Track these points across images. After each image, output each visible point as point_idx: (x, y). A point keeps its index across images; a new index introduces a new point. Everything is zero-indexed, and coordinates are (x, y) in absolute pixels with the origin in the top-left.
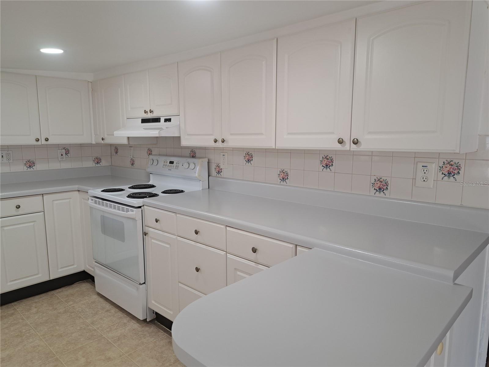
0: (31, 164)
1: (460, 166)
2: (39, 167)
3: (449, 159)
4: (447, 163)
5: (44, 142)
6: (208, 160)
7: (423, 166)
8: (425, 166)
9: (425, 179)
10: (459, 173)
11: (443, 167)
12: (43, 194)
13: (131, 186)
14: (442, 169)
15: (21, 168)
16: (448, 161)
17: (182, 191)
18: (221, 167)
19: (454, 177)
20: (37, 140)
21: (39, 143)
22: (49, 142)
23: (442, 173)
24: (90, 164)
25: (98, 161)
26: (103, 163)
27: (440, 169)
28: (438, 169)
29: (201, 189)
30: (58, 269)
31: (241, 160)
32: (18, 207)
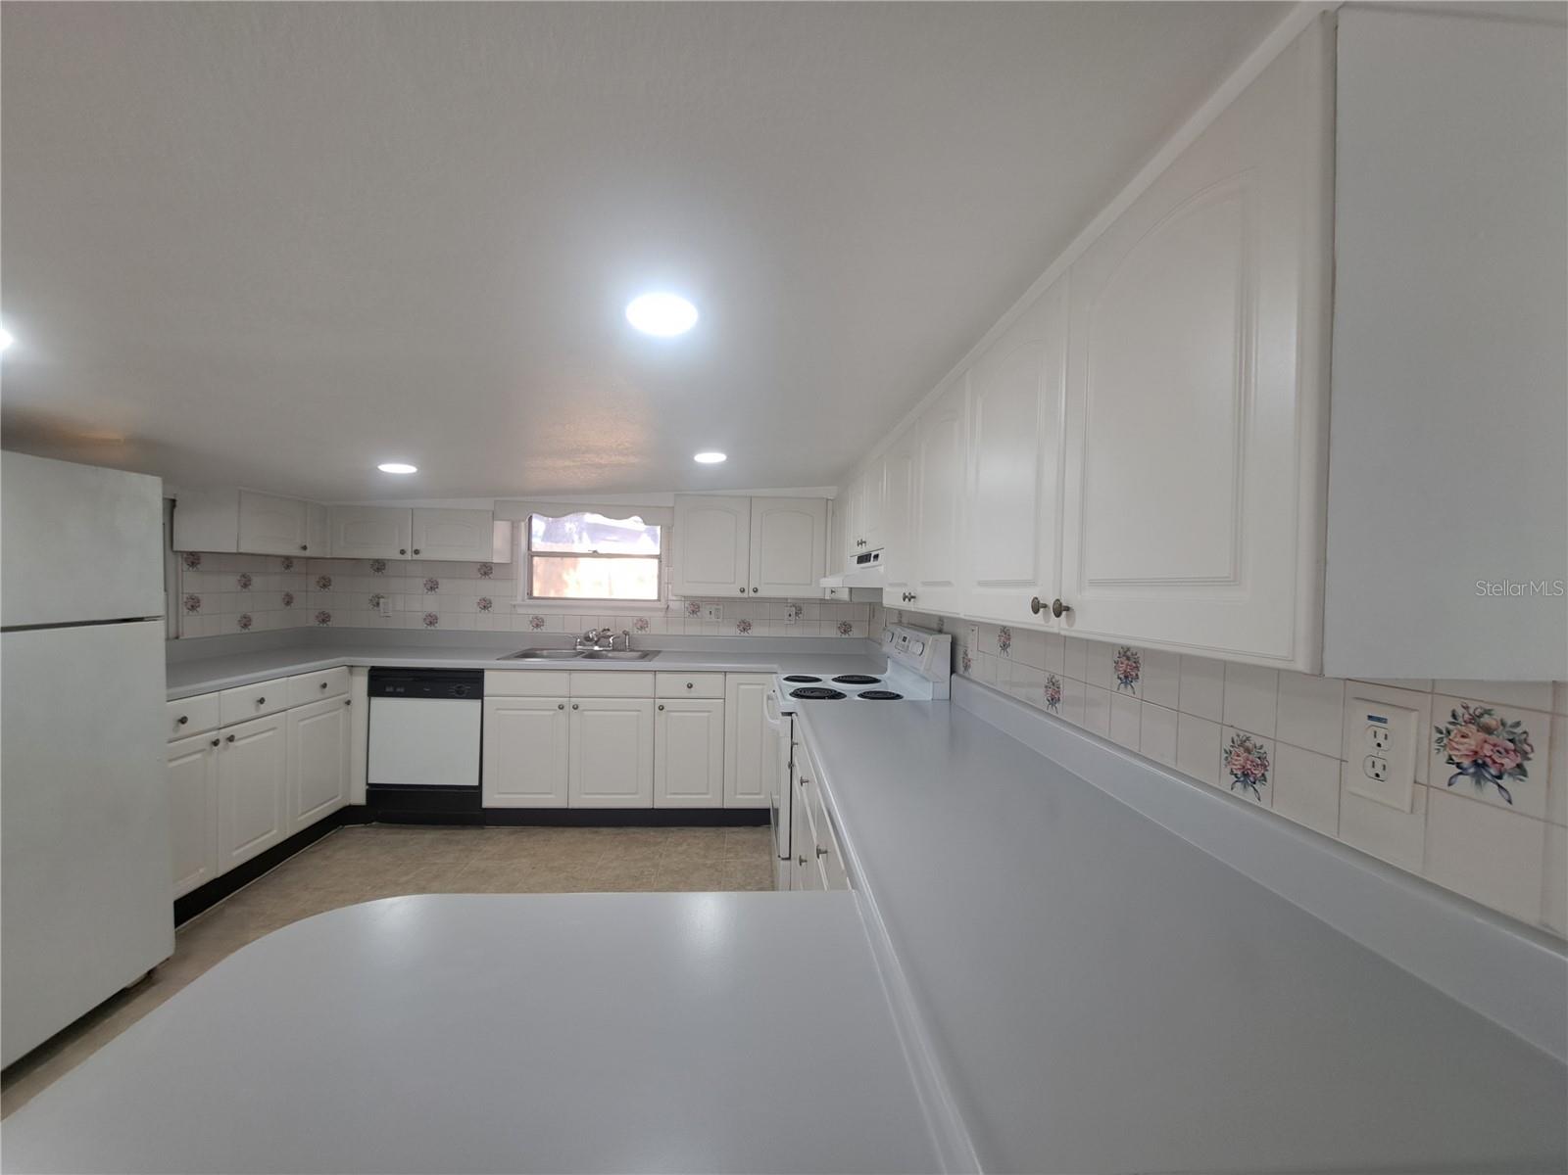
0: (745, 626)
1: (1525, 740)
2: (757, 631)
3: (1477, 705)
4: (1467, 716)
5: (752, 594)
6: (952, 638)
7: (1370, 717)
8: (1379, 720)
9: (1379, 769)
10: (1524, 773)
11: (1453, 734)
12: (725, 672)
13: (836, 676)
14: (1445, 741)
15: (733, 631)
16: (1471, 711)
17: (898, 697)
18: (969, 656)
19: (1499, 786)
20: (743, 591)
21: (745, 595)
22: (758, 595)
23: (1447, 757)
24: (832, 632)
25: (846, 628)
26: (855, 633)
27: (1440, 740)
28: (1430, 739)
29: (930, 698)
30: (736, 794)
31: (993, 642)
32: (690, 686)
